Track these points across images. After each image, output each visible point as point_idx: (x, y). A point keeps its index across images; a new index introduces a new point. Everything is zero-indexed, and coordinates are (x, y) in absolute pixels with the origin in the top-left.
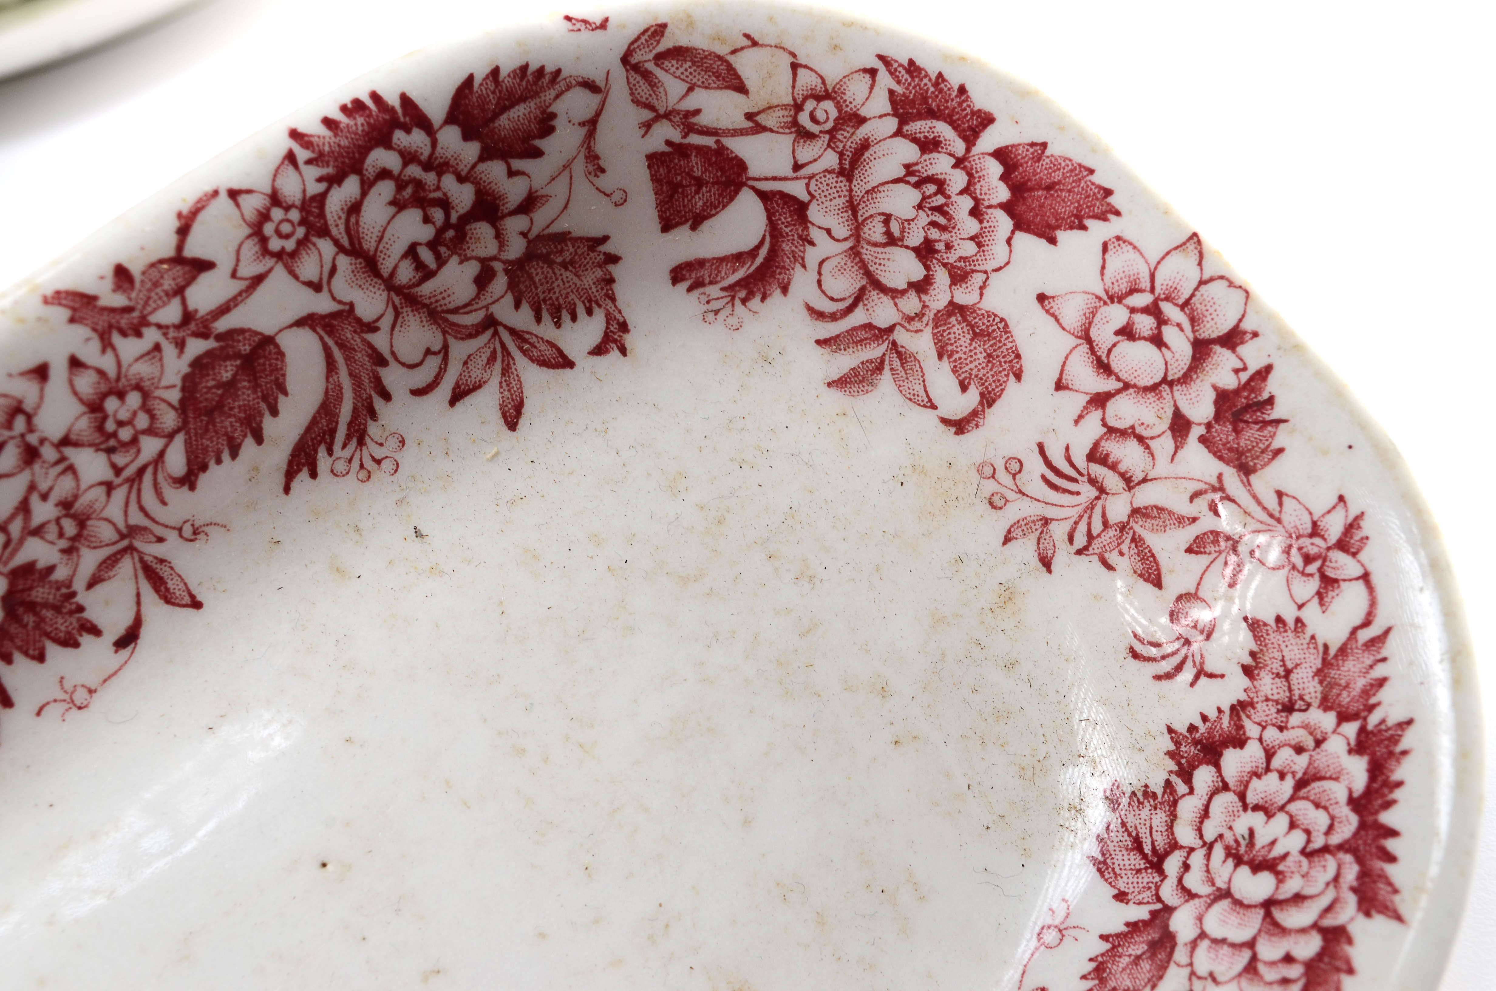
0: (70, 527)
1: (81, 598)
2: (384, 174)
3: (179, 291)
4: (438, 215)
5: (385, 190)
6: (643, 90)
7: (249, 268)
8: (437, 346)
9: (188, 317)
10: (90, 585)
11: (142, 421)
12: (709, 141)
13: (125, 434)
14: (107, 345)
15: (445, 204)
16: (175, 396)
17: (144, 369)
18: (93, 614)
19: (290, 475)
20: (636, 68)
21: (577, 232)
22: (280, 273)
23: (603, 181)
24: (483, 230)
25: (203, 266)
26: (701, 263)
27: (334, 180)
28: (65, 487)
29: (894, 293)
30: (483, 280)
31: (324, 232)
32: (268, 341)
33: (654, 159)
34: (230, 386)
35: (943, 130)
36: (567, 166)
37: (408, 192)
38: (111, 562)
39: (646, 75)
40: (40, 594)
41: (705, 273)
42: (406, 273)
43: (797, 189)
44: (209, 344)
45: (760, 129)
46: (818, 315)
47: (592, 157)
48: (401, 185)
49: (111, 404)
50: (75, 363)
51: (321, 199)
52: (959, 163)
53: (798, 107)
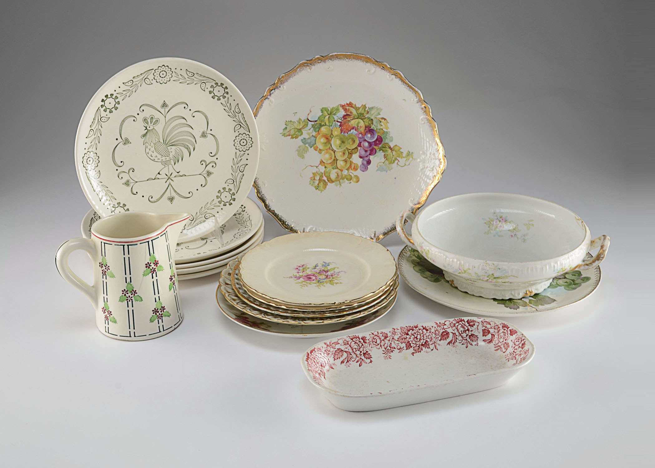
0: (431, 339)
1: (430, 345)
2: (461, 324)
3: (444, 326)
4: (464, 329)
5: (460, 325)
6: (483, 324)
7: (449, 326)
8: (462, 340)
9: (443, 328)
10: (431, 345)
11: (438, 334)
12: (487, 329)
13: (437, 334)
14: (437, 327)
15: (465, 328)
16: (441, 333)
17: (439, 330)
18: (430, 347)
19: (448, 344)
20: (482, 322)
21: (475, 335)
22: (451, 328)
23: (478, 331)
24: (467, 331)
25: (445, 325)
26: (485, 340)
27: (457, 323)
28: (431, 336)
29: (501, 342)
30: (467, 336)
31: (455, 326)
32: (449, 333)
33: (483, 330)
34: (445, 335)
35: (506, 328)
36: (475, 329)
37: (462, 326)
38: (433, 344)
39: (483, 323)
40: (427, 343)
41: (486, 341)
42: (461, 333)
43: (494, 334)
44: (444, 331)
45: (492, 328)
46: (495, 345)
47: (478, 328)
48: (462, 325)
49: (436, 331)
50: (435, 327)
51: (455, 324)
52: (507, 331)
53: (495, 327)
